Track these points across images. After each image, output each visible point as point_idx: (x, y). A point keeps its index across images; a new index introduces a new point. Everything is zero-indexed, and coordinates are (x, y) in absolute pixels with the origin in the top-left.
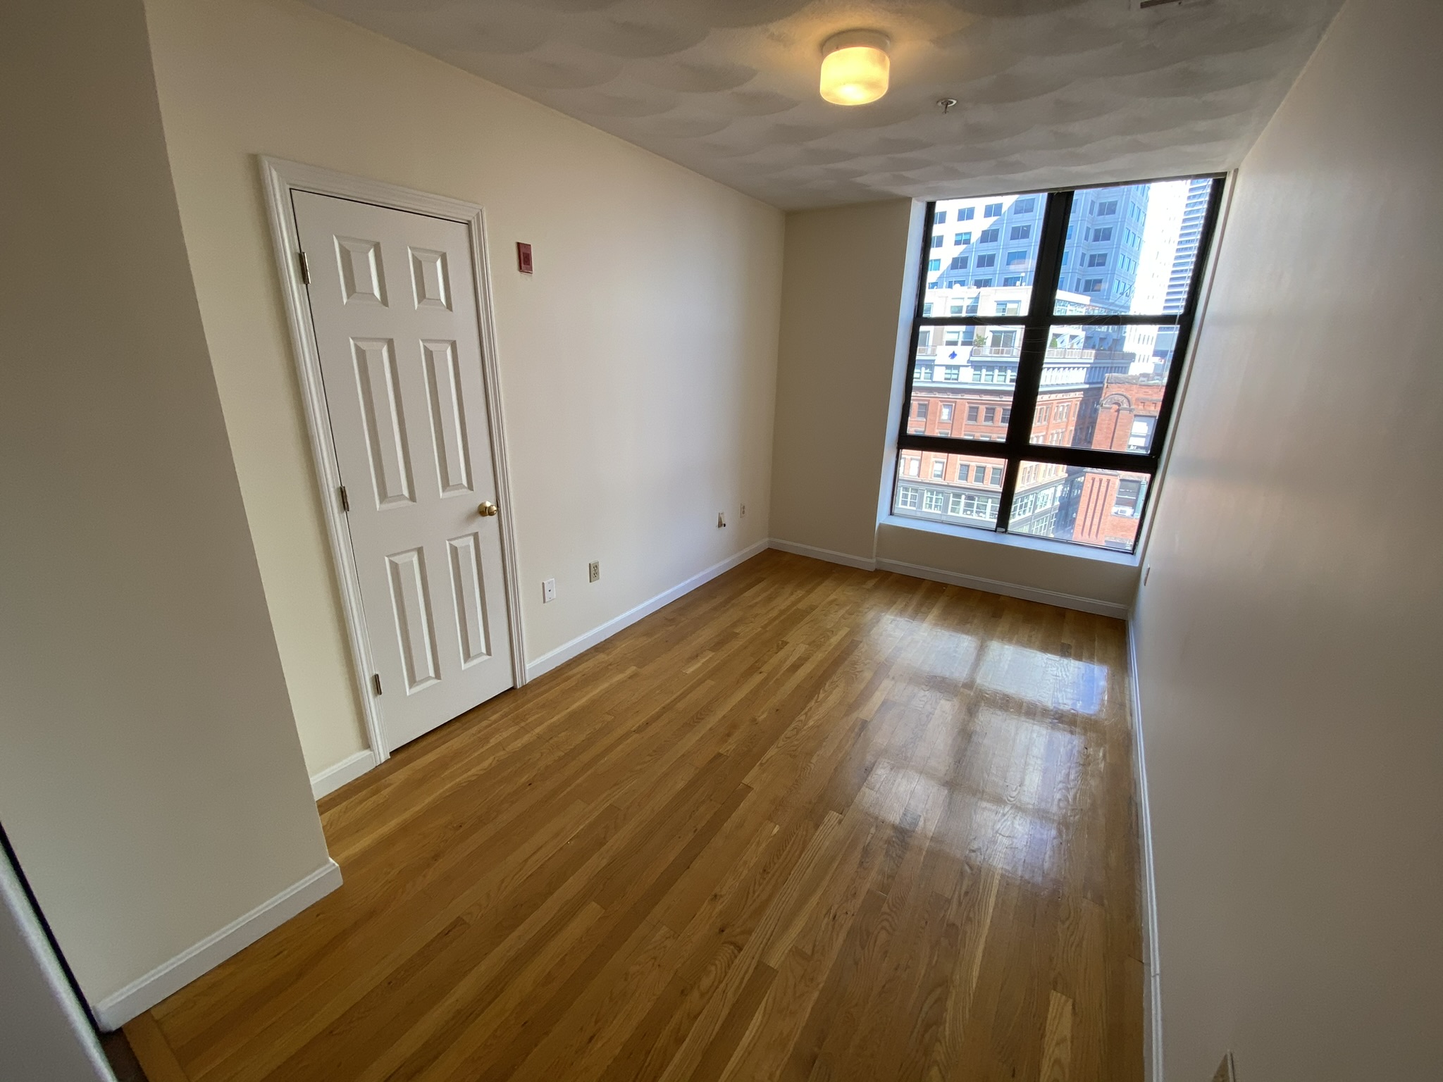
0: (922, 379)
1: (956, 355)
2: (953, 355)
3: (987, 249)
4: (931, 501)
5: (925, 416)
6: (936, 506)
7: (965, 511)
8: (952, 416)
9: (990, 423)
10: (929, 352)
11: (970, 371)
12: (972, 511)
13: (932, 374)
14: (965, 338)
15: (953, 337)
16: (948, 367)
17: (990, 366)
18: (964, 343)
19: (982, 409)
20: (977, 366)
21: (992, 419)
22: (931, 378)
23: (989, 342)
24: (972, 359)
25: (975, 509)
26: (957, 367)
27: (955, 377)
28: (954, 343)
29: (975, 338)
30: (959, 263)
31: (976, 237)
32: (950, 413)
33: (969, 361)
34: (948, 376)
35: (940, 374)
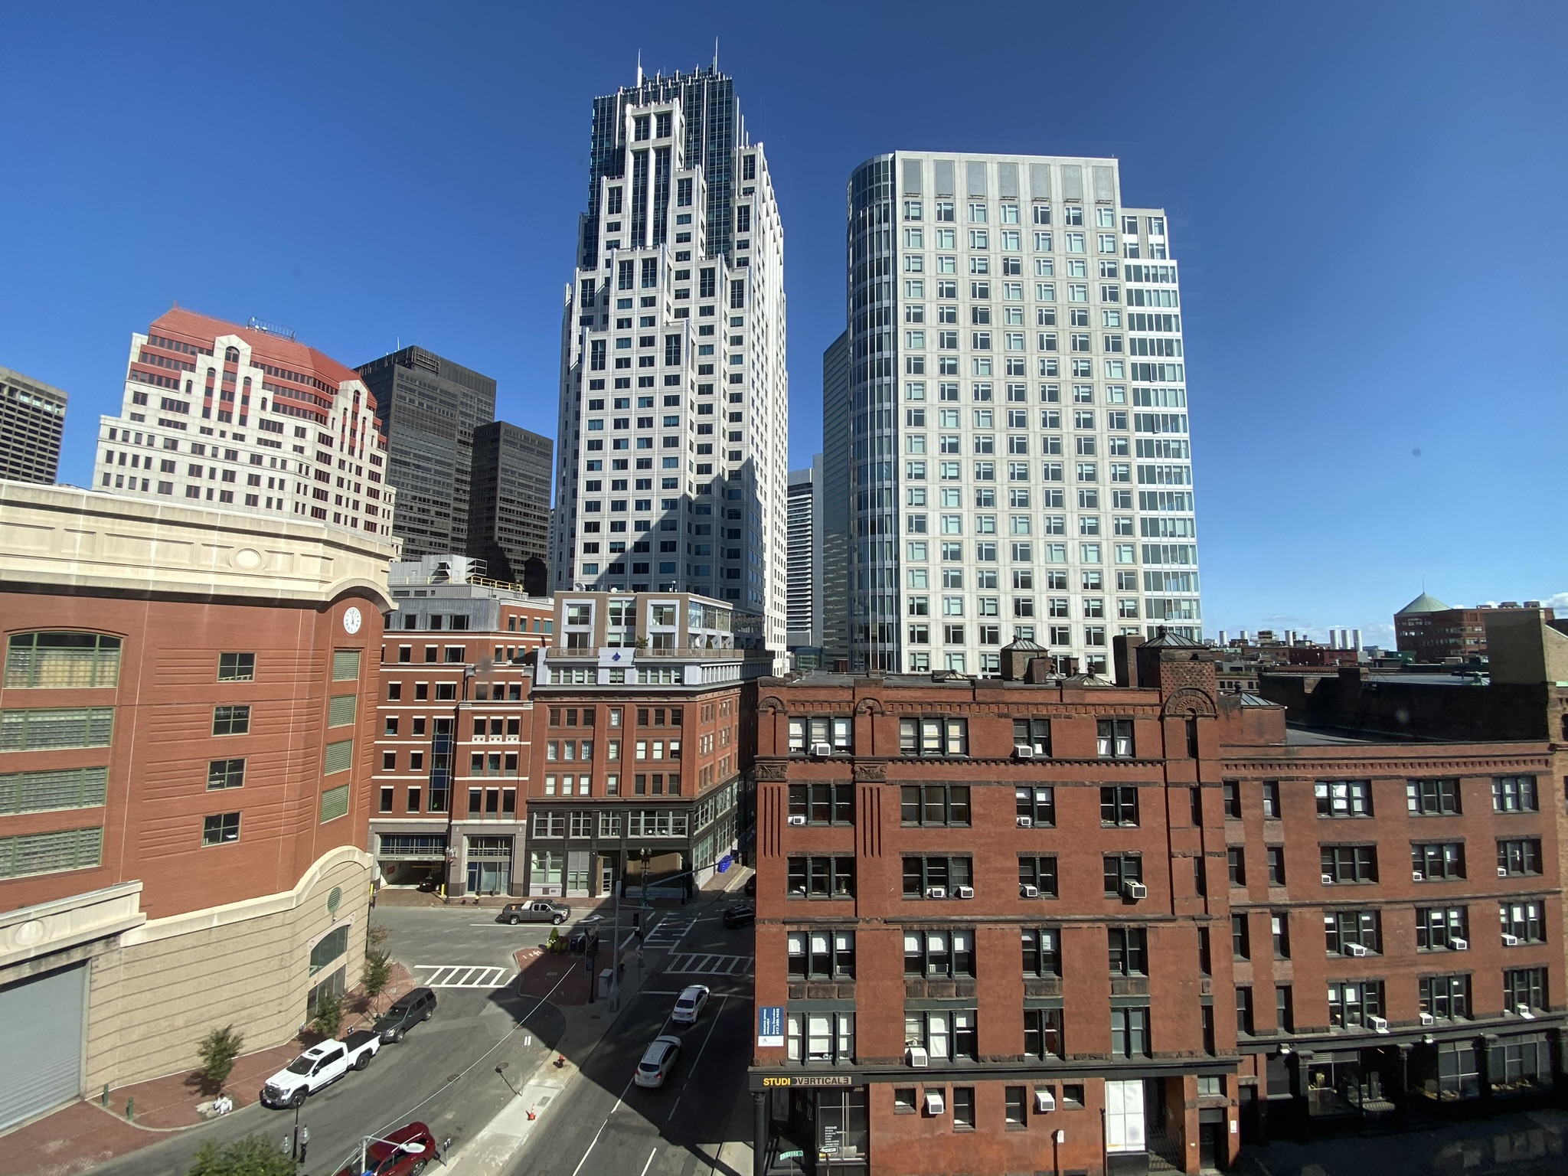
0: (586, 683)
1: (619, 656)
2: (617, 657)
3: (641, 558)
4: (608, 825)
5: (593, 724)
6: (613, 830)
7: (646, 830)
8: (622, 720)
9: (661, 726)
10: (591, 653)
11: (636, 672)
12: (653, 830)
13: (596, 678)
14: (626, 639)
15: (615, 639)
16: (612, 669)
17: (655, 667)
18: (626, 645)
19: (652, 712)
20: (642, 667)
21: (663, 721)
22: (596, 681)
23: (650, 644)
24: (636, 660)
25: (656, 826)
26: (622, 669)
27: (621, 679)
28: (617, 645)
29: (637, 639)
30: (616, 568)
31: (629, 545)
32: (619, 718)
33: (633, 663)
34: (614, 679)
35: (604, 678)
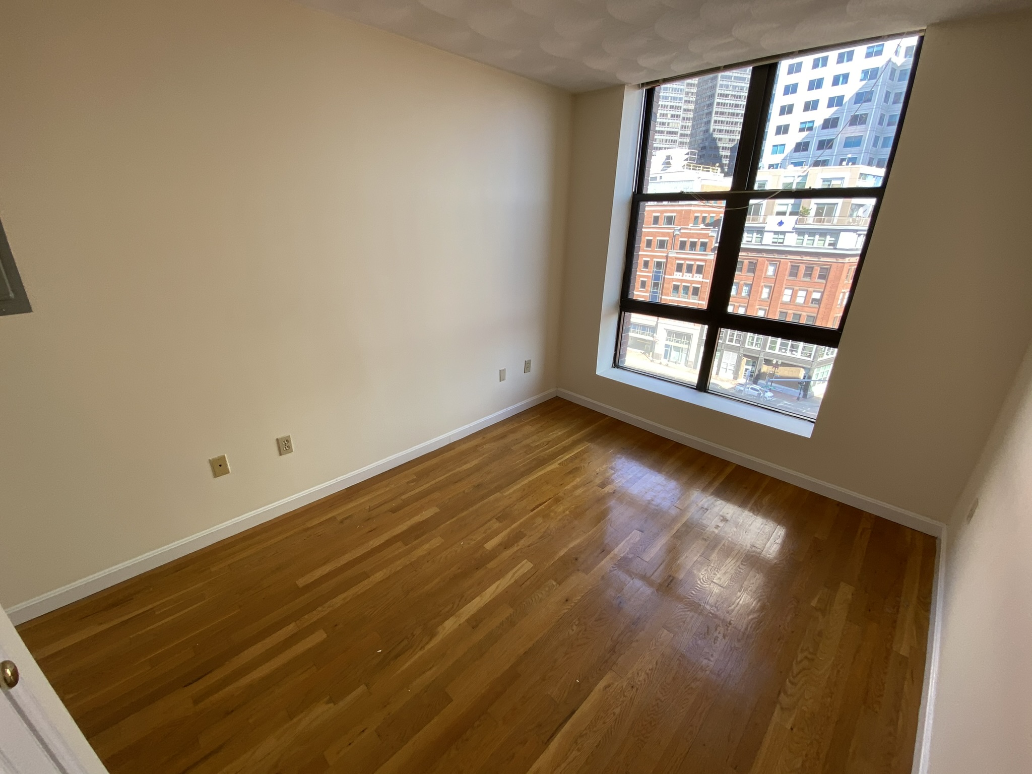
0: (753, 242)
1: (783, 223)
2: (781, 223)
3: (828, 134)
4: (753, 340)
5: (754, 272)
6: (756, 344)
7: (780, 349)
8: (776, 272)
9: (808, 279)
10: (761, 220)
11: (794, 236)
12: (786, 350)
13: (762, 239)
14: (792, 208)
15: (783, 209)
16: (776, 233)
17: (812, 233)
18: (791, 214)
19: (802, 268)
20: (800, 232)
21: (810, 275)
22: (761, 241)
23: (813, 212)
24: (797, 226)
25: (789, 348)
26: (784, 233)
27: (781, 241)
28: (784, 213)
29: (801, 209)
30: (802, 147)
31: (819, 123)
32: (775, 271)
33: (794, 228)
34: (776, 240)
35: (768, 239)
